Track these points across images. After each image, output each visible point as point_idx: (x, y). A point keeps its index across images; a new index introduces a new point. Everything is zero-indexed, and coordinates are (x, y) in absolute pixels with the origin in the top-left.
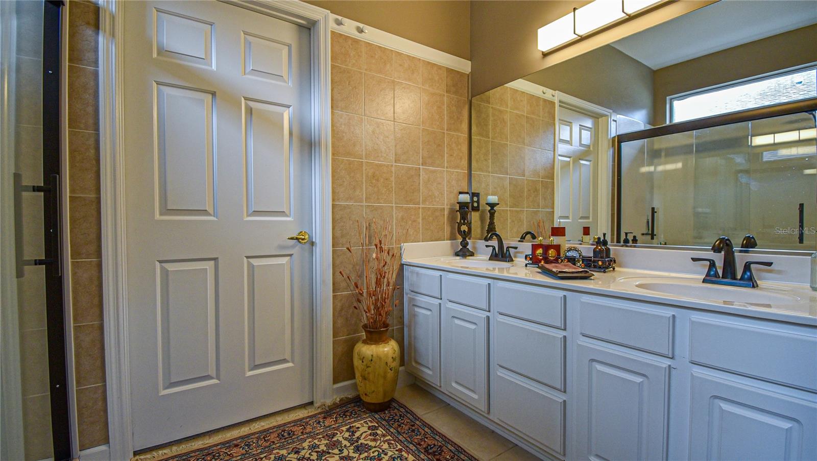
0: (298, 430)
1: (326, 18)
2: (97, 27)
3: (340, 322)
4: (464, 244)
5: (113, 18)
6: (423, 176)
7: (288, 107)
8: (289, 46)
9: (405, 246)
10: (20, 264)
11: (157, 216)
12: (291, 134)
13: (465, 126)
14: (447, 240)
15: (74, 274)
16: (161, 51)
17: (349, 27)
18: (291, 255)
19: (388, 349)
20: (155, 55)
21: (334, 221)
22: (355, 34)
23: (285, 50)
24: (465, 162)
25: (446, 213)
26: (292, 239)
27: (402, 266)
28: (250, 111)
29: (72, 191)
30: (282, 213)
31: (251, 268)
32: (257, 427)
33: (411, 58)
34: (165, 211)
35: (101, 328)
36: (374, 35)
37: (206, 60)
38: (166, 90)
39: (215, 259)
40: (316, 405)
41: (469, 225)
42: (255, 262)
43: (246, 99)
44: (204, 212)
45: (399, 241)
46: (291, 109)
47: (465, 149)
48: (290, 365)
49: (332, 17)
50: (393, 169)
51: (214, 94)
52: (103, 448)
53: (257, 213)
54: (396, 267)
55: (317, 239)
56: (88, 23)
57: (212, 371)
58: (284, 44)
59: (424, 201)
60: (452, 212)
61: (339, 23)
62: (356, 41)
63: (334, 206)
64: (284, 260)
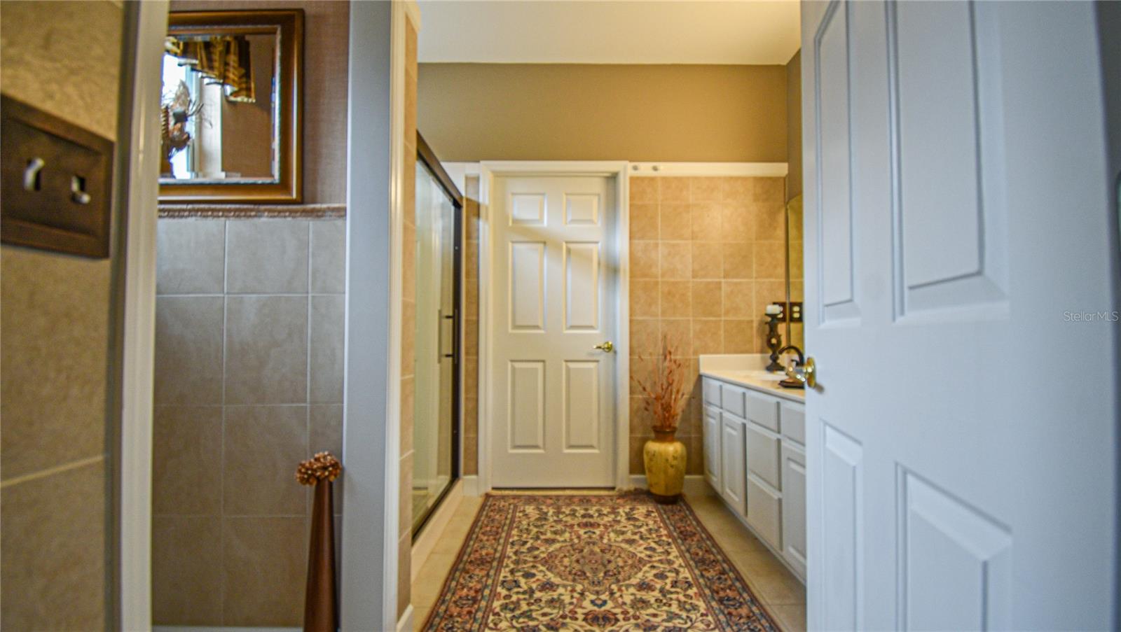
0: (594, 500)
1: (625, 168)
2: (478, 215)
3: (636, 421)
4: (774, 359)
5: (487, 208)
6: (725, 289)
7: (597, 243)
8: (599, 195)
9: (702, 357)
10: (440, 356)
11: (510, 331)
12: (599, 264)
13: (781, 232)
14: (757, 352)
15: (466, 366)
16: (515, 221)
17: (645, 169)
18: (597, 361)
19: (673, 449)
20: (510, 224)
21: (631, 333)
22: (652, 173)
23: (595, 200)
24: (781, 270)
25: (755, 325)
26: (599, 347)
27: (700, 377)
28: (569, 251)
29: (467, 316)
30: (591, 327)
31: (568, 370)
32: (568, 493)
33: (710, 179)
34: (515, 327)
35: (477, 400)
36: (668, 169)
37: (541, 220)
38: (518, 246)
39: (543, 361)
40: (616, 489)
41: (778, 337)
42: (572, 365)
43: (567, 242)
44: (537, 327)
45: (696, 353)
46: (600, 244)
47: (781, 256)
48: (596, 451)
49: (630, 165)
50: (690, 285)
51: (545, 243)
52: (474, 477)
53: (573, 327)
54: (693, 379)
55: (618, 350)
56: (474, 215)
57: (540, 443)
58: (595, 194)
59: (727, 313)
60: (762, 323)
61: (635, 168)
62: (652, 179)
63: (631, 321)
64: (592, 365)
